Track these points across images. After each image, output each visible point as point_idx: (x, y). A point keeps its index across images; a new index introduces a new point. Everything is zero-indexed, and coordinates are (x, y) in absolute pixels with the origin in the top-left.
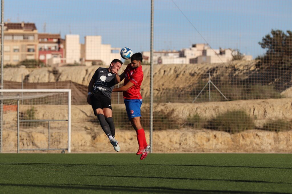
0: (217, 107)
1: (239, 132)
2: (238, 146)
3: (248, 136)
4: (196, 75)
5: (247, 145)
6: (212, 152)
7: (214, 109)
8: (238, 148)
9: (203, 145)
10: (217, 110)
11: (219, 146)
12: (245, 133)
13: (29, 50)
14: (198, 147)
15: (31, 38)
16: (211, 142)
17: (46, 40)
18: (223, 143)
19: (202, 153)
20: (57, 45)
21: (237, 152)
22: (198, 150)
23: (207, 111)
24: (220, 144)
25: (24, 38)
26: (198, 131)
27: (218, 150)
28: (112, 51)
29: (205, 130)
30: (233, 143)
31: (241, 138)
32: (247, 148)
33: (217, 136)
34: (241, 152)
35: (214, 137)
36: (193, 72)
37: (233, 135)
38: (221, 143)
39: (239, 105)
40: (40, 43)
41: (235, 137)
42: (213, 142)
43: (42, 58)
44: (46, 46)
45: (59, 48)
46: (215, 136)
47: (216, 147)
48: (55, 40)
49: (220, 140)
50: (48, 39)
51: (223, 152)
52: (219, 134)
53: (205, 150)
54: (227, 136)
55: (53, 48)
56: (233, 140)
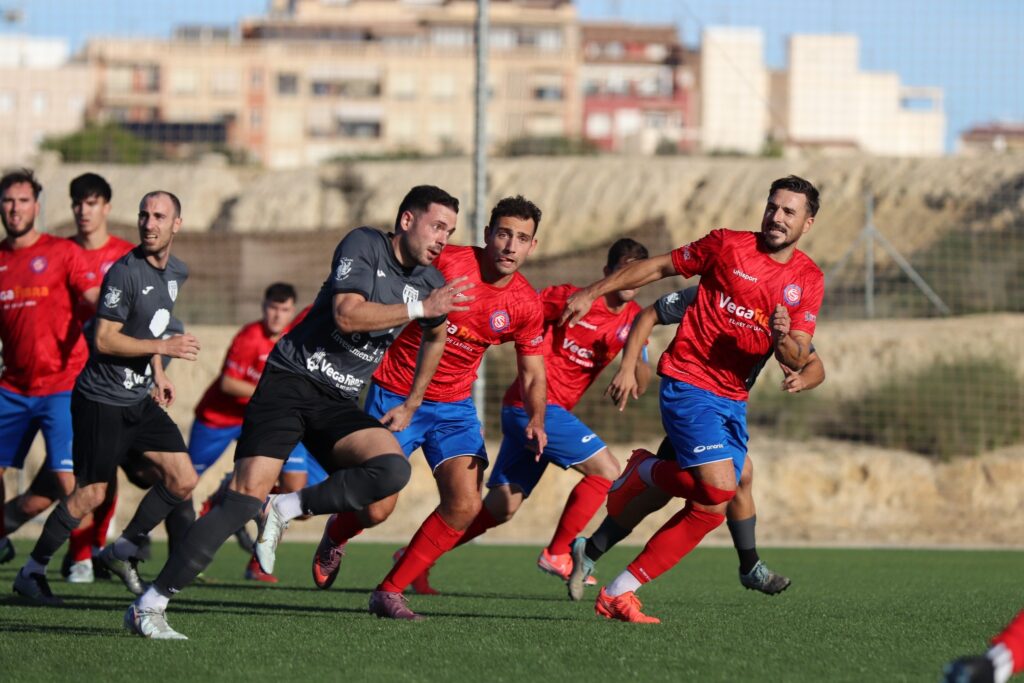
0: (890, 344)
1: (971, 453)
2: (962, 515)
3: (1008, 474)
4: (949, 203)
5: (1002, 513)
6: (844, 542)
7: (877, 355)
8: (962, 524)
9: (809, 509)
10: (887, 357)
11: (879, 516)
12: (998, 458)
13: (540, 93)
14: (787, 520)
15: (548, 41)
16: (843, 497)
17: (615, 50)
18: (896, 501)
19: (802, 544)
20: (664, 73)
21: (957, 543)
22: (785, 532)
23: (847, 362)
24: (882, 507)
25: (521, 41)
26: (791, 446)
27: (872, 532)
28: (905, 103)
29: (823, 443)
30: (941, 502)
31: (981, 480)
32: (1004, 525)
33: (873, 469)
34: (976, 542)
35: (859, 476)
36: (938, 192)
37: (943, 469)
38: (889, 502)
39: (989, 335)
40: (589, 61)
41: (954, 475)
42: (854, 496)
43: (598, 126)
44: (616, 77)
45: (676, 89)
46: (865, 473)
47: (863, 518)
48: (657, 52)
49: (887, 489)
50: (627, 46)
51: (895, 541)
52: (881, 461)
53: (813, 534)
54: (918, 470)
55: (647, 87)
56: (942, 489)
